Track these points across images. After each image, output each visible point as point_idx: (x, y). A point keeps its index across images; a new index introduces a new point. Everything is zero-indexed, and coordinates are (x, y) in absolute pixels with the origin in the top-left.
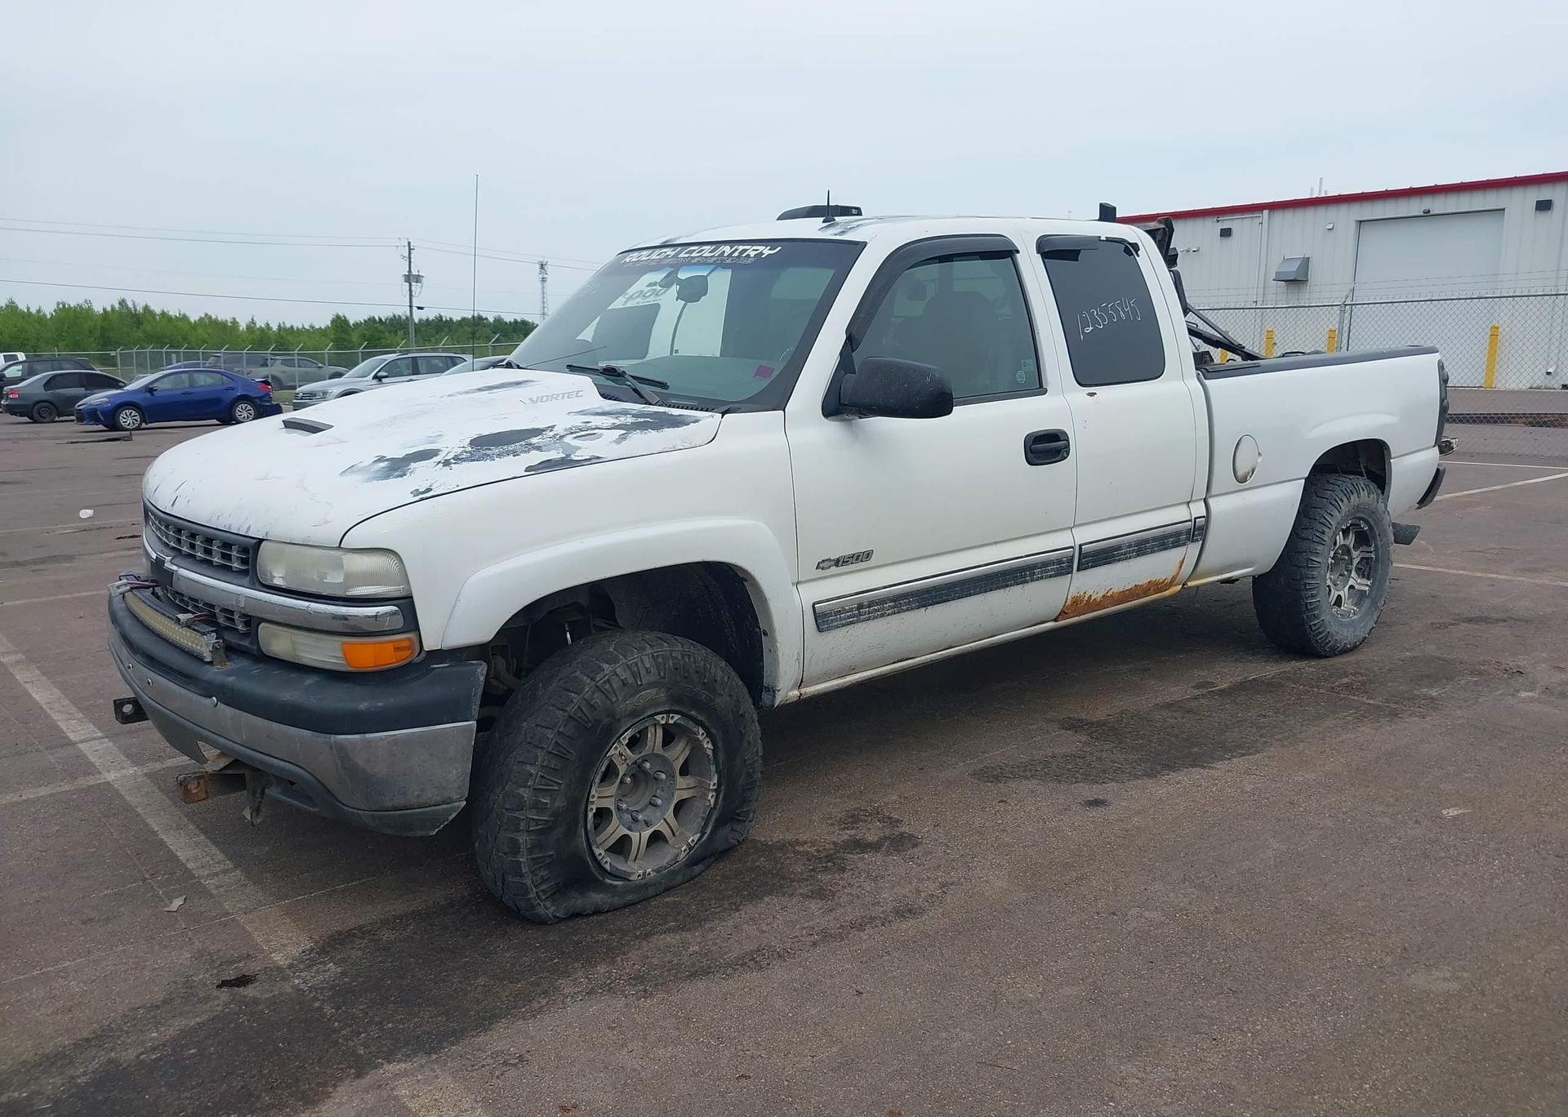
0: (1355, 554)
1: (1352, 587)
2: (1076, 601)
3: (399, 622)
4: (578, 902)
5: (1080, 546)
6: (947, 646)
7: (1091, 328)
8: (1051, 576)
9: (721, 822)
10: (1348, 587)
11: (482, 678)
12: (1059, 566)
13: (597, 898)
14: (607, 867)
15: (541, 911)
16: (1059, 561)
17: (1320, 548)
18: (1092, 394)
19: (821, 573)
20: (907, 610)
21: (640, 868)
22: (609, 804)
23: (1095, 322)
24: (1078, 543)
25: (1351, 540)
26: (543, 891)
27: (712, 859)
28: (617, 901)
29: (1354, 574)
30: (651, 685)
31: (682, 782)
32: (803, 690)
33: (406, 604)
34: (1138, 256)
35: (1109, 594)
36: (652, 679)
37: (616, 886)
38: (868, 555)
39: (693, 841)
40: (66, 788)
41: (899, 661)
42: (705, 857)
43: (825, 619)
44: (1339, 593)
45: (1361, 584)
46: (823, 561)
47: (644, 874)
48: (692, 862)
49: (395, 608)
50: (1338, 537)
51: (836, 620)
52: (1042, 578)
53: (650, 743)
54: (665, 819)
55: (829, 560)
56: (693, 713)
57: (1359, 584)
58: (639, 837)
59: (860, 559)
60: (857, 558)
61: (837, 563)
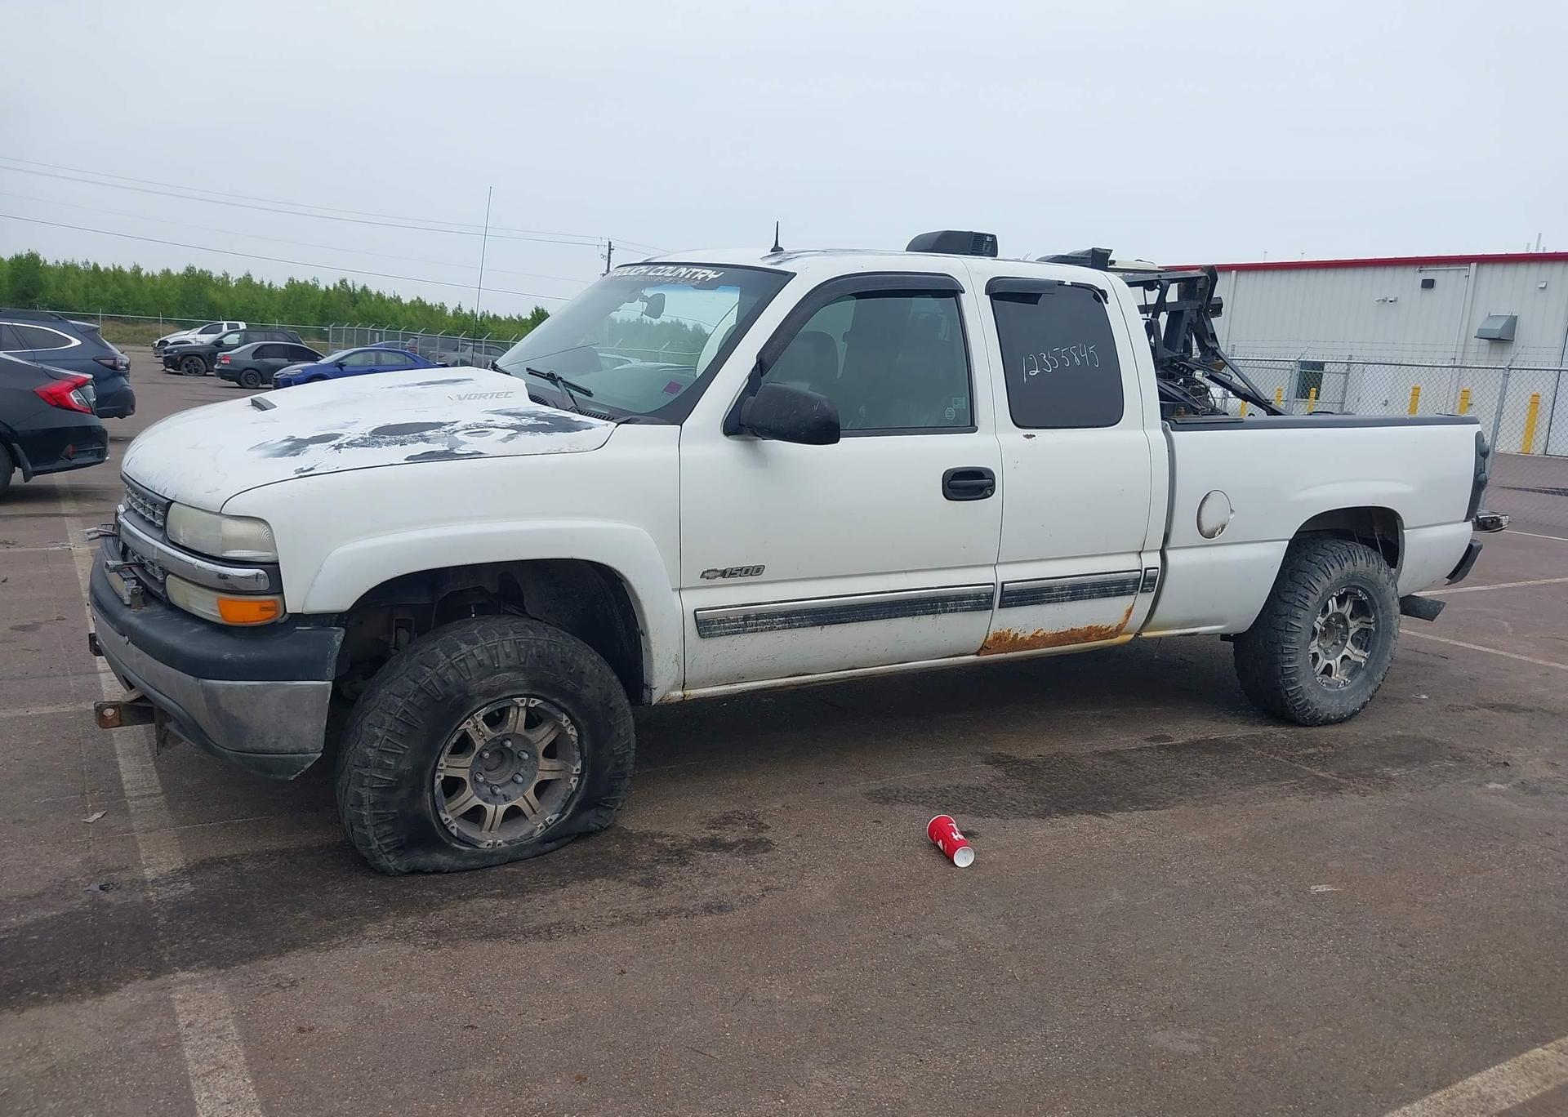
0: (1352, 623)
1: (1345, 658)
2: (999, 638)
3: (264, 585)
4: (421, 859)
5: (1003, 583)
6: (850, 666)
7: (1037, 371)
8: (966, 610)
9: (583, 806)
10: (1341, 656)
11: (338, 643)
12: (979, 601)
13: (441, 859)
14: (454, 832)
15: (383, 862)
16: (977, 596)
17: (1301, 613)
18: (1028, 437)
19: (705, 582)
20: (800, 626)
21: (490, 838)
22: (464, 774)
23: (1042, 366)
24: (1000, 580)
25: (1347, 608)
26: (385, 844)
27: (566, 840)
28: (459, 864)
29: (1349, 644)
30: (509, 669)
31: (545, 764)
32: (688, 692)
33: (273, 569)
34: (1107, 303)
35: (1039, 635)
36: (511, 663)
37: (463, 851)
38: (758, 570)
39: (550, 820)
40: (68, 709)
41: (794, 676)
42: (557, 837)
43: (707, 626)
44: (1330, 662)
45: (1358, 655)
46: (708, 571)
47: (494, 843)
48: (545, 839)
49: (262, 572)
50: (1330, 602)
51: (719, 628)
52: (956, 611)
53: (511, 723)
54: (524, 797)
55: (716, 570)
56: (556, 700)
57: (1356, 655)
58: (495, 810)
59: (750, 572)
60: (745, 571)
61: (724, 574)
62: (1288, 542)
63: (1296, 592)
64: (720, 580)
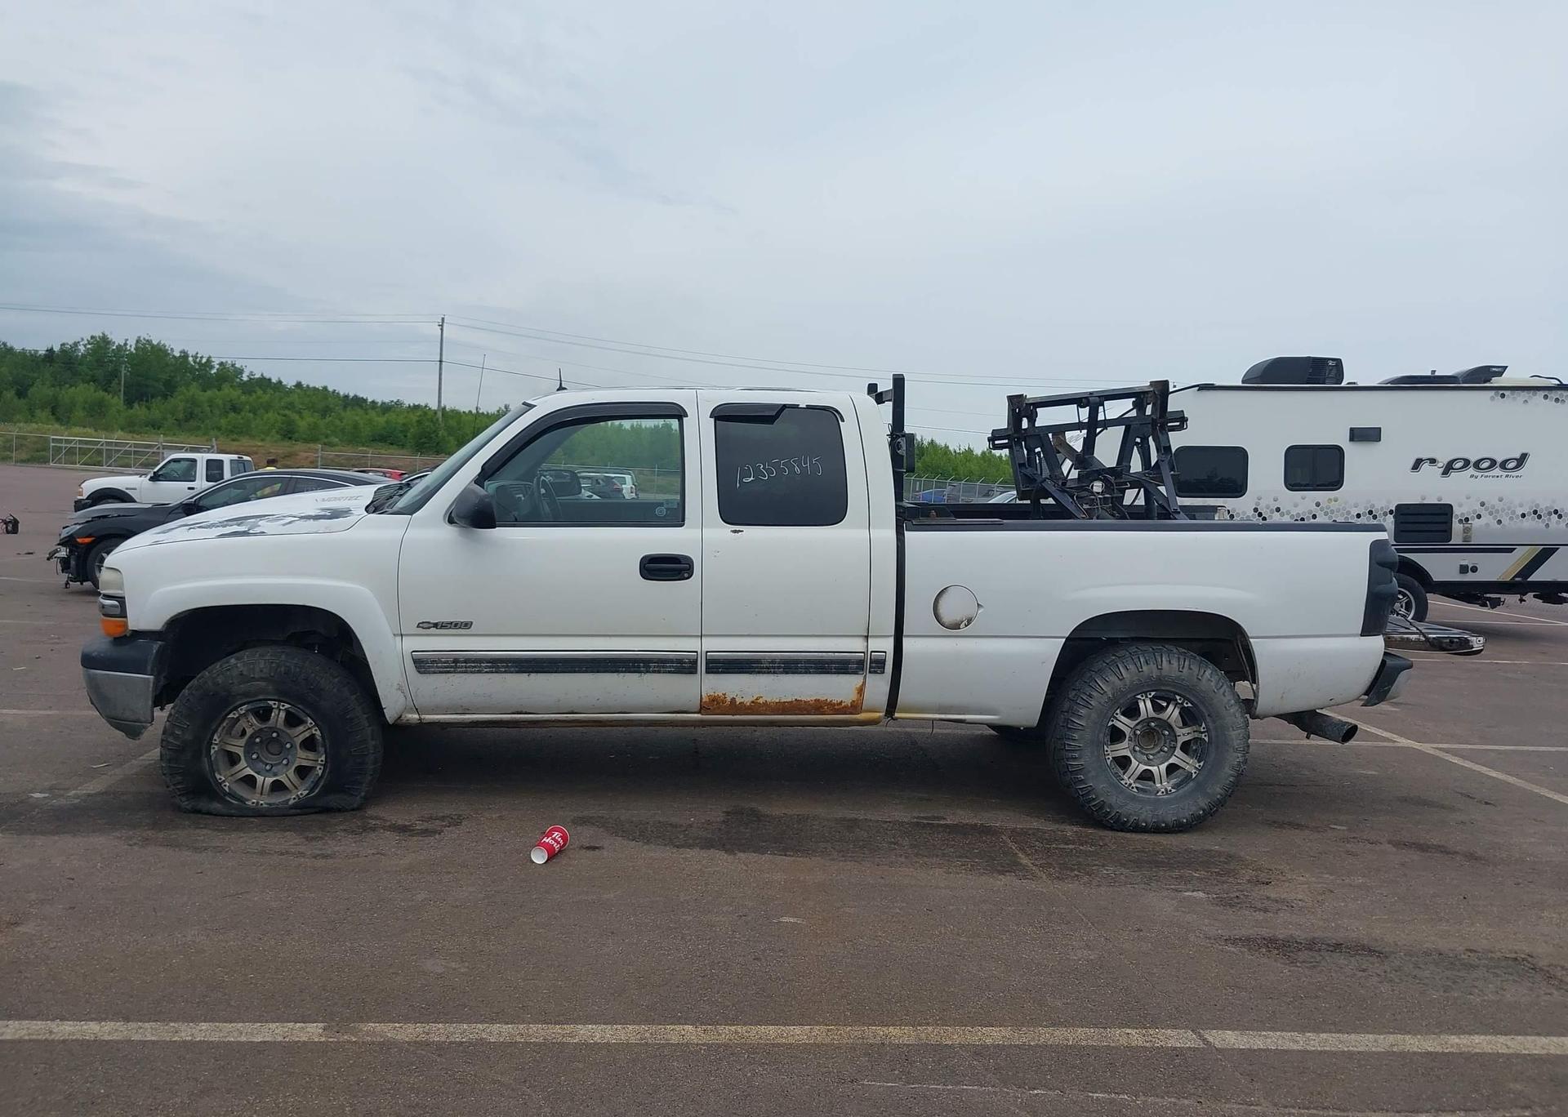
0: (1180, 730)
1: (1173, 766)
2: (714, 700)
3: (118, 611)
4: (203, 804)
5: (708, 653)
7: (752, 478)
8: (669, 672)
9: (326, 790)
10: (1166, 764)
11: (155, 651)
12: (684, 666)
13: (216, 806)
14: (227, 789)
16: (680, 661)
18: (735, 532)
19: (421, 631)
20: (505, 672)
21: (254, 799)
22: (239, 751)
23: (758, 472)
24: (704, 650)
25: (1170, 715)
26: (178, 789)
27: (313, 810)
28: (225, 811)
29: (1178, 752)
30: (261, 679)
31: (301, 753)
32: (423, 717)
33: (121, 600)
34: (843, 421)
35: (761, 701)
36: (263, 676)
37: (233, 803)
38: (468, 625)
39: (301, 794)
42: (304, 808)
43: (423, 664)
44: (1148, 768)
45: (1190, 764)
46: (423, 623)
47: (258, 803)
48: (295, 806)
49: (116, 603)
51: (432, 667)
52: (659, 672)
53: (274, 719)
54: (287, 775)
55: (429, 623)
56: (299, 706)
58: (264, 781)
59: (459, 626)
60: (456, 625)
61: (436, 625)
62: (1064, 640)
63: (1079, 690)
64: (433, 630)
